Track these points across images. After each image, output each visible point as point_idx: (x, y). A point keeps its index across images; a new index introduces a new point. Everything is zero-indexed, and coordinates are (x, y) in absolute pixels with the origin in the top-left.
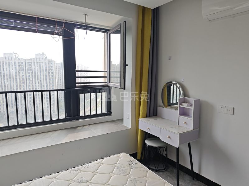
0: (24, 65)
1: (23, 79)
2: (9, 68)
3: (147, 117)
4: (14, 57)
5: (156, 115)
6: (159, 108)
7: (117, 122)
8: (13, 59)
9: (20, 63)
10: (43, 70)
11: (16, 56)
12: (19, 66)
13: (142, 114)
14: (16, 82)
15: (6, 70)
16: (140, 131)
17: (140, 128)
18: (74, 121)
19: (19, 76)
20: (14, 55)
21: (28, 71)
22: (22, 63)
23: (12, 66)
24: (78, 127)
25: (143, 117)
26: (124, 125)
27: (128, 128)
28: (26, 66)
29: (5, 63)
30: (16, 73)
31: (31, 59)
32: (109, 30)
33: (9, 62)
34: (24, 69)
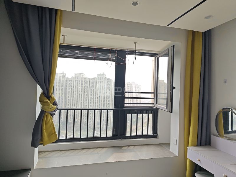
0: (88, 83)
1: (86, 95)
2: (78, 85)
3: (197, 146)
4: (82, 76)
5: (209, 144)
6: (212, 137)
7: (163, 146)
8: (81, 78)
9: (86, 82)
10: (102, 88)
11: (83, 76)
12: (84, 84)
13: (192, 141)
14: (81, 97)
15: (75, 87)
16: (189, 161)
17: (189, 157)
18: (120, 140)
19: (84, 92)
20: (82, 75)
21: (91, 88)
22: (87, 81)
23: (80, 84)
24: (124, 147)
25: (193, 145)
26: (171, 151)
27: (175, 155)
28: (89, 84)
29: (75, 82)
30: (82, 89)
31: (94, 78)
32: (157, 54)
33: (78, 81)
34: (88, 87)
